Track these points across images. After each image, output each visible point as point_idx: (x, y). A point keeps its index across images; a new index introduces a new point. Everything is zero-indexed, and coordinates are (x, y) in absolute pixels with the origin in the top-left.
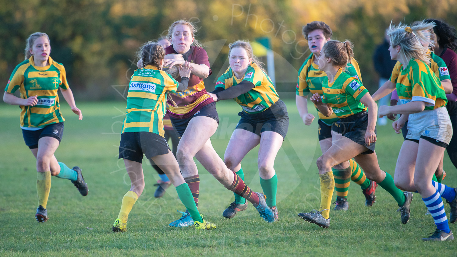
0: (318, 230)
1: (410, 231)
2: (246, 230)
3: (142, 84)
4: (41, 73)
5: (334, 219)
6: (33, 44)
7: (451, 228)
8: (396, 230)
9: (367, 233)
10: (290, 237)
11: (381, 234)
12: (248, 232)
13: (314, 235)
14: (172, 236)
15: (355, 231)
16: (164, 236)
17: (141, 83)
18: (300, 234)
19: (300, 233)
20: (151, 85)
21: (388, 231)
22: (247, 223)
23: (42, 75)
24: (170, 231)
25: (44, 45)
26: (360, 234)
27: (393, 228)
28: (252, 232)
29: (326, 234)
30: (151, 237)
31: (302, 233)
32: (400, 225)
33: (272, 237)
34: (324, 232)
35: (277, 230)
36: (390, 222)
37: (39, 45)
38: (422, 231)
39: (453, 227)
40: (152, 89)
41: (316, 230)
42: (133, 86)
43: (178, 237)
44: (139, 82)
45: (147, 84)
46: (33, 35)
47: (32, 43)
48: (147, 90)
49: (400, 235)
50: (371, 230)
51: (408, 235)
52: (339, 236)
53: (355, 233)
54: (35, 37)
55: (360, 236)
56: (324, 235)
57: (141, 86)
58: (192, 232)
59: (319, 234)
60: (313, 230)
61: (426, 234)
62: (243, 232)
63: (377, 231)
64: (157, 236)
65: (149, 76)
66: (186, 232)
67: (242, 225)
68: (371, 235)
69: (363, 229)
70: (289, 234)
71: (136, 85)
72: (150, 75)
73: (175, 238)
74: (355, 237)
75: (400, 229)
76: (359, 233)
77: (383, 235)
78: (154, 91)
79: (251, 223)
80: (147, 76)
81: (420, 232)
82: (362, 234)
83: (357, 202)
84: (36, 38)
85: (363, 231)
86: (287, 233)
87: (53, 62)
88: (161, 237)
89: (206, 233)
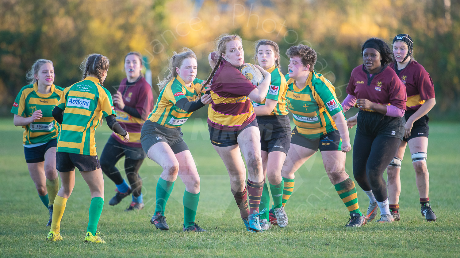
0: (193, 249)
1: (284, 252)
2: (122, 247)
3: (79, 101)
4: (42, 100)
5: (209, 239)
6: (39, 70)
7: (325, 249)
8: (270, 250)
9: (241, 253)
10: (165, 255)
11: (256, 254)
12: (123, 249)
13: (189, 254)
14: (47, 253)
15: (229, 251)
16: (39, 252)
17: (78, 99)
18: (175, 253)
19: (175, 251)
20: (86, 101)
21: (262, 251)
22: (122, 241)
23: (43, 102)
24: (45, 247)
25: (49, 71)
26: (235, 253)
27: (268, 248)
28: (127, 249)
29: (201, 253)
30: (26, 253)
31: (177, 251)
32: (274, 246)
33: (147, 255)
34: (199, 251)
35: (152, 249)
36: (264, 243)
37: (45, 71)
38: (296, 252)
39: (327, 248)
40: (87, 105)
41: (191, 248)
42: (72, 102)
43: (53, 253)
44: (77, 97)
45: (83, 100)
46: (39, 62)
47: (38, 68)
48: (83, 107)
49: (274, 256)
50: (246, 250)
51: (282, 256)
52: (214, 255)
53: (230, 253)
54: (41, 63)
55: (235, 256)
56: (199, 254)
57: (78, 102)
58: (67, 249)
59: (194, 252)
60: (189, 249)
61: (300, 255)
62: (118, 250)
63: (252, 251)
64: (32, 252)
65: (85, 91)
66: (61, 249)
67: (117, 243)
68: (246, 255)
69: (237, 249)
70: (164, 252)
71: (75, 102)
72: (86, 89)
73: (50, 255)
74: (230, 256)
75: (274, 249)
76: (233, 252)
77: (257, 255)
78: (88, 107)
79: (127, 241)
80: (84, 91)
81: (294, 252)
82: (236, 254)
83: (232, 222)
84: (42, 65)
85: (238, 250)
86: (163, 251)
87: (55, 90)
88: (36, 253)
89: (81, 250)
